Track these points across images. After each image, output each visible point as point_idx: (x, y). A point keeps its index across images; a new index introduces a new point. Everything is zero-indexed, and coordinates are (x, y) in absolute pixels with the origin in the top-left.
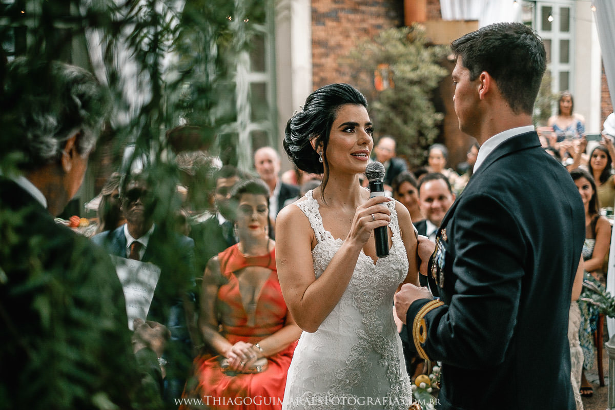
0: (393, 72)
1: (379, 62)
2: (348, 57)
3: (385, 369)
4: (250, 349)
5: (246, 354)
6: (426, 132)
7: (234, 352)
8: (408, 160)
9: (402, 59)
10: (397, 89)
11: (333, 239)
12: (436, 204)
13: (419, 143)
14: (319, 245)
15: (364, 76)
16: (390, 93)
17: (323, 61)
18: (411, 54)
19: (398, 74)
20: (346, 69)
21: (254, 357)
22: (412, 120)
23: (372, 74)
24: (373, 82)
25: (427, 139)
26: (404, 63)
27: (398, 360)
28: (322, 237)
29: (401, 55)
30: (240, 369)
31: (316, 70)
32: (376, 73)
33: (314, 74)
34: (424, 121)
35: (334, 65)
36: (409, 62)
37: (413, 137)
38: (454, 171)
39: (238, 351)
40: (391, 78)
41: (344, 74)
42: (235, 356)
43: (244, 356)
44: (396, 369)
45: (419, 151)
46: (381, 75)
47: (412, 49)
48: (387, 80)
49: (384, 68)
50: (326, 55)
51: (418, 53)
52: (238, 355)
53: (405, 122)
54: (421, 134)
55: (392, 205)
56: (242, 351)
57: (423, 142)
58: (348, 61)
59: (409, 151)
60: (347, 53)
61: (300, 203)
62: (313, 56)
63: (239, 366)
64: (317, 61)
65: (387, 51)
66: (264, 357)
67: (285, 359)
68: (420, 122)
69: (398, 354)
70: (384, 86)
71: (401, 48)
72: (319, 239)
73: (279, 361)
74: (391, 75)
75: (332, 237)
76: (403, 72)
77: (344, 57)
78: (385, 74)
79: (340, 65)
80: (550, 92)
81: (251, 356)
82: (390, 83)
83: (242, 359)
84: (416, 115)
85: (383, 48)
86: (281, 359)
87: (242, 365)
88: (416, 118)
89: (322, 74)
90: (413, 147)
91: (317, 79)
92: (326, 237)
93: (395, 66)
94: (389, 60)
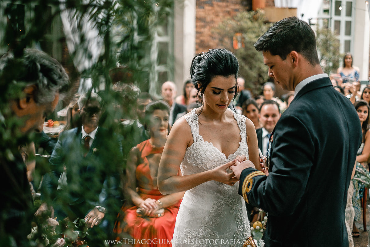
0: (244, 38)
1: (236, 32)
2: (217, 28)
3: (234, 216)
4: (155, 203)
5: (152, 206)
6: (263, 75)
7: (145, 205)
8: (251, 92)
9: (250, 30)
10: (247, 49)
11: (203, 141)
12: (270, 119)
13: (259, 81)
14: (195, 144)
15: (227, 40)
16: (242, 51)
17: (202, 30)
18: (255, 27)
19: (247, 39)
20: (216, 36)
21: (157, 208)
22: (255, 67)
23: (231, 39)
24: (232, 44)
25: (263, 79)
26: (251, 33)
27: (242, 211)
28: (197, 139)
29: (250, 28)
30: (148, 215)
31: (198, 35)
32: (234, 38)
33: (197, 38)
34: (262, 68)
35: (209, 33)
36: (254, 32)
37: (255, 77)
38: (280, 99)
39: (148, 204)
40: (243, 41)
41: (215, 38)
42: (145, 207)
43: (151, 207)
44: (241, 216)
45: (258, 86)
46: (237, 39)
47: (256, 24)
48: (240, 43)
49: (239, 36)
50: (204, 27)
51: (260, 27)
52: (147, 206)
53: (251, 68)
54: (260, 76)
55: (244, 120)
56: (150, 204)
57: (261, 81)
58: (218, 31)
59: (253, 86)
60: (217, 26)
61: (187, 117)
62: (196, 27)
63: (148, 213)
64: (199, 30)
65: (241, 25)
66: (163, 208)
67: (176, 209)
68: (260, 68)
69: (242, 208)
70: (239, 46)
71: (249, 24)
72: (195, 140)
73: (171, 210)
74: (243, 40)
75: (203, 139)
76: (250, 38)
77: (215, 28)
78: (239, 39)
79: (212, 33)
80: (339, 53)
81: (155, 207)
82: (242, 45)
83: (150, 209)
84: (257, 64)
85: (239, 24)
86: (173, 209)
87: (150, 212)
88: (257, 66)
89: (201, 38)
90: (255, 84)
91: (198, 41)
92: (199, 140)
93: (246, 34)
94: (242, 30)
